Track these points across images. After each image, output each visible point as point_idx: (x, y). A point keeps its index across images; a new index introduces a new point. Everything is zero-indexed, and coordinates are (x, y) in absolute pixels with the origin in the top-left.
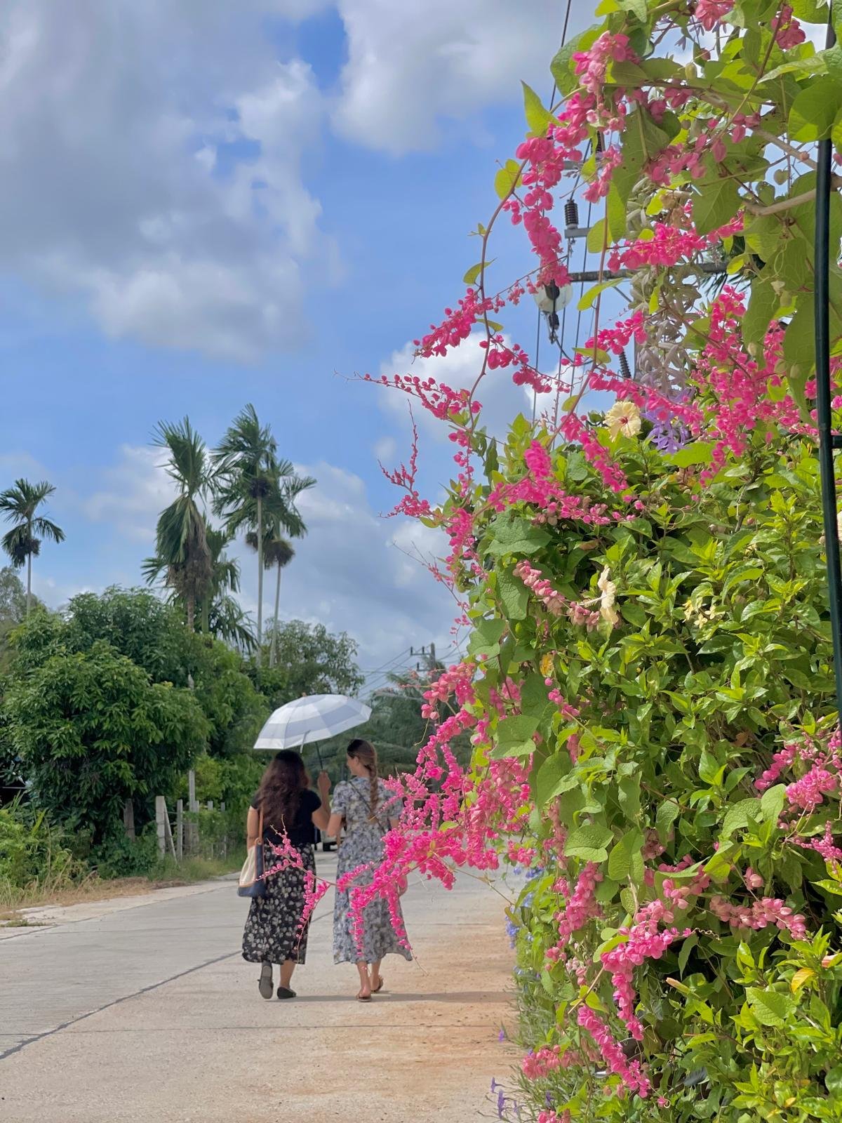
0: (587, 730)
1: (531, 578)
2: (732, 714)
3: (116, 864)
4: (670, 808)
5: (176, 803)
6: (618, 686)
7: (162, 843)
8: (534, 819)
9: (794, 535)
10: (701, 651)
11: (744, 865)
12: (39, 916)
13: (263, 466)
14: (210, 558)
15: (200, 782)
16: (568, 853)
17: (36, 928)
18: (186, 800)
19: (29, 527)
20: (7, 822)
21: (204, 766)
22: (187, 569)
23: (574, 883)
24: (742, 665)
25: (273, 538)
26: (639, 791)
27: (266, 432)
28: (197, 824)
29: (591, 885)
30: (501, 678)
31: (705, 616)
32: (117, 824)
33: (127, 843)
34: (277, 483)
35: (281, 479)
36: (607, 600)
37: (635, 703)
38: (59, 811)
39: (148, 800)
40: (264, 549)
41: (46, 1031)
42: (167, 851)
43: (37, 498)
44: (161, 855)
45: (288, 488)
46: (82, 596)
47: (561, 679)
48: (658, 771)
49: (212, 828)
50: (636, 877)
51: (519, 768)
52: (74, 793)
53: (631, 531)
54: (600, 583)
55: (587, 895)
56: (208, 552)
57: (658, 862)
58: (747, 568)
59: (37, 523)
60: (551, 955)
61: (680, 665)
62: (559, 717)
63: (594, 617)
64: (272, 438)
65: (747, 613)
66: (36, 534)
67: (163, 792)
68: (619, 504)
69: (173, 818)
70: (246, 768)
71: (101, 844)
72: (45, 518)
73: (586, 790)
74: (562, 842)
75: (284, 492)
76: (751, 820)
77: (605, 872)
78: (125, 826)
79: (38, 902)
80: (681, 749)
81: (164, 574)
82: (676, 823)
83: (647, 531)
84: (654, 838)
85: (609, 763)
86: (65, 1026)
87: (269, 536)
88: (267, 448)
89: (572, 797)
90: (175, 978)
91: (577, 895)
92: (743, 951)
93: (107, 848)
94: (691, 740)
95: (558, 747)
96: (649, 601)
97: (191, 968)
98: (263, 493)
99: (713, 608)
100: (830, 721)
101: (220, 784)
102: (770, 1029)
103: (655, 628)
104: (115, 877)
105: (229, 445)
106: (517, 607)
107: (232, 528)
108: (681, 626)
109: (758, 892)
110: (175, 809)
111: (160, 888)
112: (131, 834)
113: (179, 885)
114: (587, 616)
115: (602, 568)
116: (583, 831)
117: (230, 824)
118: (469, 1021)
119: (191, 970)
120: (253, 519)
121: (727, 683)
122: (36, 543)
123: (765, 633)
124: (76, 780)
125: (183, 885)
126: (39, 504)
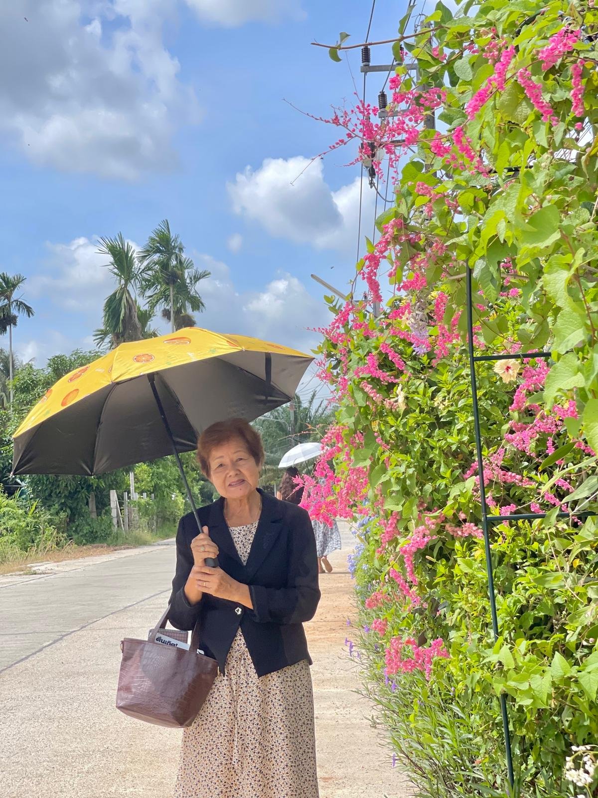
0: (393, 455)
1: (368, 388)
2: (454, 447)
3: (85, 535)
4: (429, 487)
5: (123, 494)
6: (406, 436)
7: (115, 521)
8: (370, 494)
9: (480, 370)
10: (442, 420)
11: (459, 510)
12: (42, 568)
13: (174, 262)
14: (140, 329)
15: (137, 480)
16: (386, 507)
17: (42, 576)
18: (129, 492)
19: (9, 306)
20: (13, 508)
21: (140, 469)
22: (125, 336)
23: (388, 521)
24: (458, 426)
25: (181, 313)
26: (415, 481)
27: (175, 240)
28: (137, 508)
29: (395, 521)
30: (355, 432)
31: (443, 404)
32: (85, 509)
33: (92, 521)
34: (183, 274)
35: (186, 271)
36: (401, 399)
37: (414, 443)
38: (47, 502)
39: (105, 493)
40: (175, 320)
41: (75, 629)
42: (118, 526)
43: (14, 286)
44: (115, 529)
45: (191, 278)
46: (57, 357)
47: (382, 433)
48: (424, 472)
49: (146, 511)
50: (414, 516)
51: (363, 471)
52: (55, 489)
53: (411, 367)
54: (398, 392)
55: (394, 525)
56: (139, 325)
57: (424, 510)
58: (461, 384)
59: (15, 303)
60: (378, 552)
61: (432, 426)
62: (381, 449)
63: (396, 405)
64: (181, 243)
65: (461, 404)
66: (14, 311)
67: (114, 487)
68: (406, 355)
69: (121, 504)
70: (168, 471)
71: (74, 522)
72: (20, 300)
73: (393, 480)
74: (382, 503)
75: (188, 281)
76: (461, 491)
77: (402, 515)
78: (90, 510)
79: (36, 560)
80: (434, 461)
81: (109, 340)
82: (432, 493)
83: (418, 367)
84: (422, 500)
85: (402, 469)
86: (85, 627)
87: (178, 312)
88: (177, 251)
89: (387, 484)
90: (143, 601)
91: (389, 525)
92: (457, 545)
93: (78, 526)
94: (437, 458)
95: (380, 462)
96: (419, 399)
97: (152, 595)
98: (174, 282)
99: (447, 401)
100: (494, 450)
101: (151, 481)
102: (466, 574)
103: (422, 411)
104: (84, 544)
105: (151, 249)
106: (361, 400)
107: (153, 306)
108: (433, 410)
109: (465, 521)
110: (123, 498)
111: (116, 550)
112: (94, 516)
113: (128, 548)
114: (392, 405)
115: (398, 384)
116: (392, 498)
117: (158, 508)
118: (328, 619)
119: (152, 597)
120: (167, 298)
121: (451, 434)
122: (15, 318)
123: (468, 412)
124: (56, 480)
125: (131, 548)
126: (16, 290)
